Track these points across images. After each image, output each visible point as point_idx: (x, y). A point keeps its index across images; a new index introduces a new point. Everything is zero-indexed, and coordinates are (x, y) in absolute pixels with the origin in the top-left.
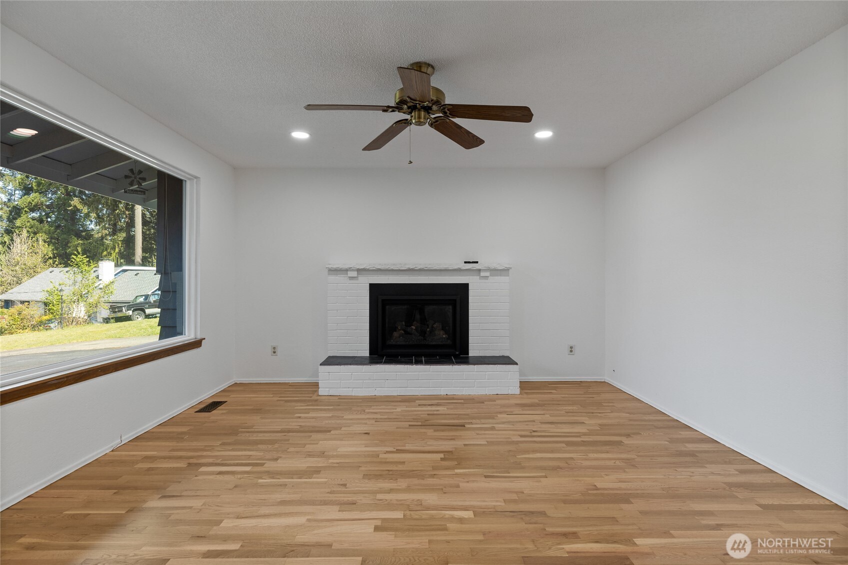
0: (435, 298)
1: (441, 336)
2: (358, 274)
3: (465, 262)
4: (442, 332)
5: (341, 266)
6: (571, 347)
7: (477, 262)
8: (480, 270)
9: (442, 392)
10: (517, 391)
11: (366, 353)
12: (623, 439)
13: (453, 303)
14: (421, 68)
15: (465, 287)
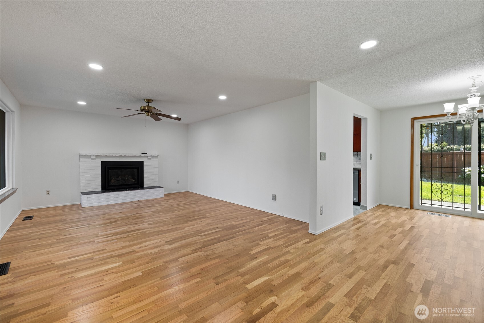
0: (132, 166)
1: (132, 181)
2: (96, 157)
3: (142, 153)
4: (132, 179)
5: (88, 154)
6: (178, 181)
7: (147, 153)
8: (148, 156)
9: (137, 199)
10: (163, 196)
11: (100, 190)
12: (198, 202)
13: (138, 168)
14: (149, 101)
15: (142, 162)
